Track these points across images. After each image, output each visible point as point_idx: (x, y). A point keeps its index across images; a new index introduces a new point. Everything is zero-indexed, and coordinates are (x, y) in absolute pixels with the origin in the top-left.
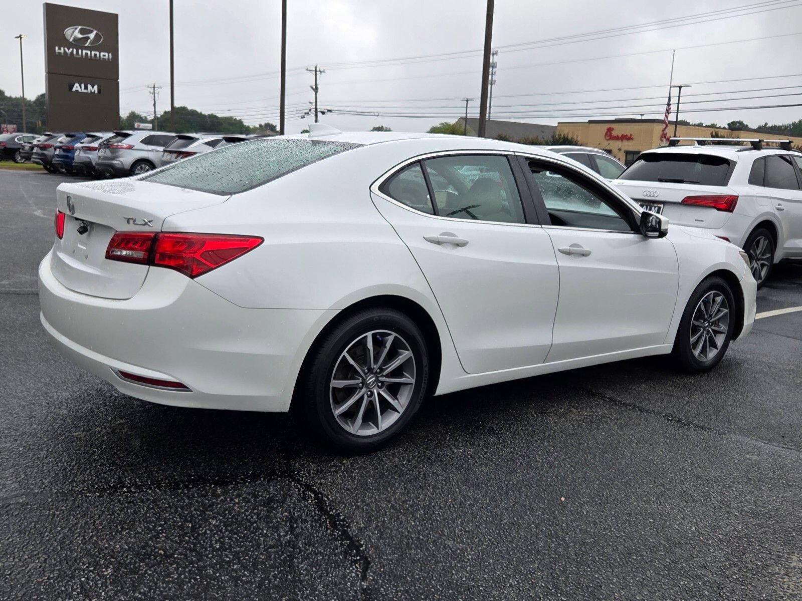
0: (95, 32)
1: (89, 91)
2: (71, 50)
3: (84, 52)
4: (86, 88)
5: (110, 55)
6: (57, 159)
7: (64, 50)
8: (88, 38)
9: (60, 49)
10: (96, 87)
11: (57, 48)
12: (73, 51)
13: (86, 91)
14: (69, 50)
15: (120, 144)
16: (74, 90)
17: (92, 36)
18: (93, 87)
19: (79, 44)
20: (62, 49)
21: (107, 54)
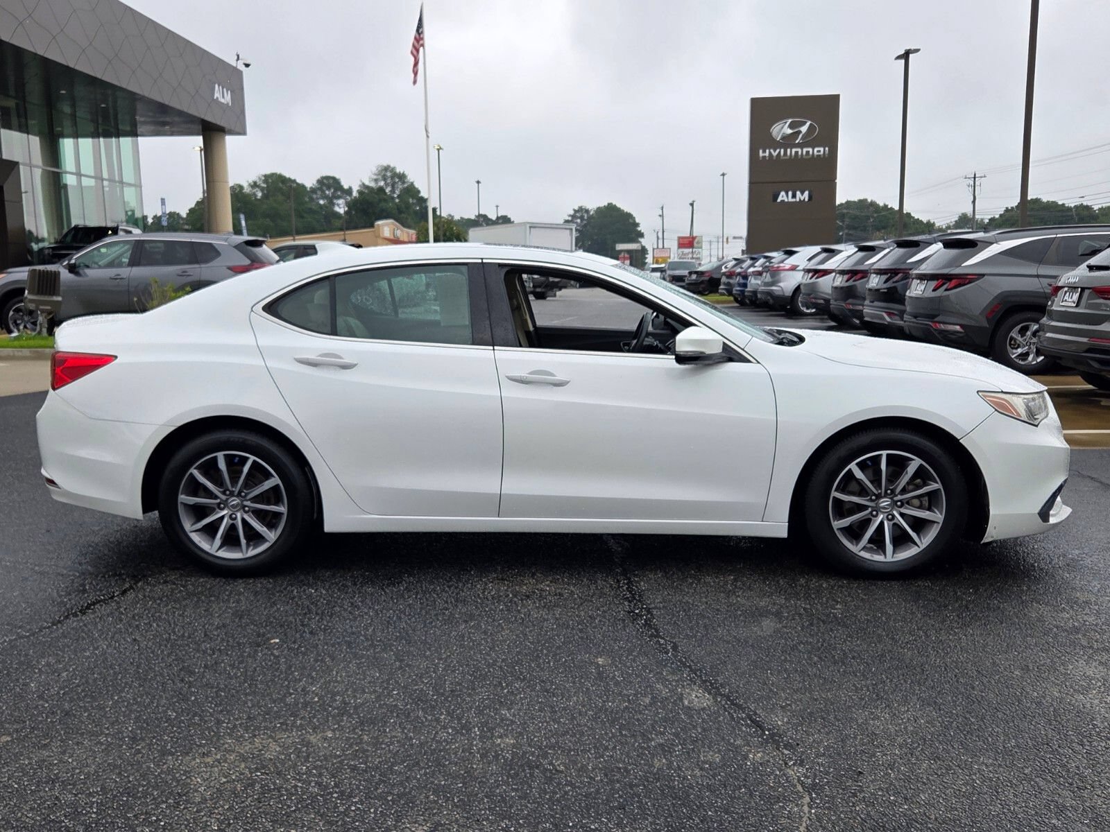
0: (809, 123)
1: (798, 200)
2: (778, 151)
3: (794, 150)
4: (794, 196)
5: (827, 149)
6: (738, 289)
7: (770, 153)
8: (800, 132)
9: (764, 152)
10: (806, 193)
11: (761, 151)
12: (780, 152)
13: (794, 200)
14: (775, 151)
15: (782, 265)
16: (779, 200)
17: (804, 129)
18: (802, 193)
19: (788, 141)
20: (767, 151)
21: (822, 149)
